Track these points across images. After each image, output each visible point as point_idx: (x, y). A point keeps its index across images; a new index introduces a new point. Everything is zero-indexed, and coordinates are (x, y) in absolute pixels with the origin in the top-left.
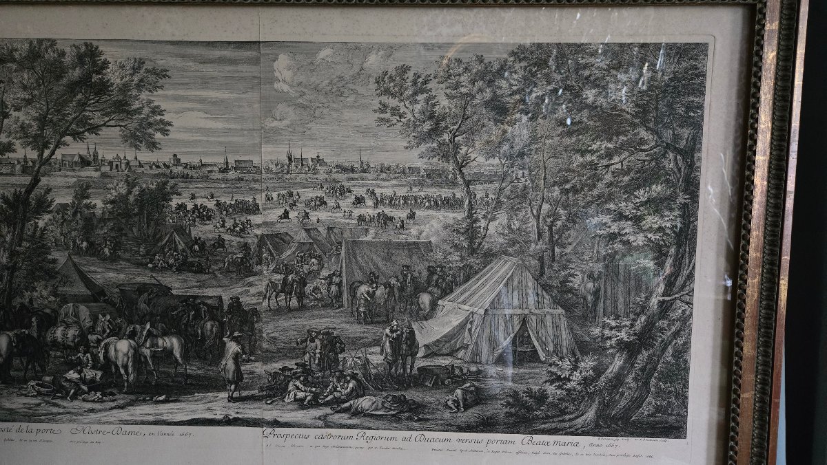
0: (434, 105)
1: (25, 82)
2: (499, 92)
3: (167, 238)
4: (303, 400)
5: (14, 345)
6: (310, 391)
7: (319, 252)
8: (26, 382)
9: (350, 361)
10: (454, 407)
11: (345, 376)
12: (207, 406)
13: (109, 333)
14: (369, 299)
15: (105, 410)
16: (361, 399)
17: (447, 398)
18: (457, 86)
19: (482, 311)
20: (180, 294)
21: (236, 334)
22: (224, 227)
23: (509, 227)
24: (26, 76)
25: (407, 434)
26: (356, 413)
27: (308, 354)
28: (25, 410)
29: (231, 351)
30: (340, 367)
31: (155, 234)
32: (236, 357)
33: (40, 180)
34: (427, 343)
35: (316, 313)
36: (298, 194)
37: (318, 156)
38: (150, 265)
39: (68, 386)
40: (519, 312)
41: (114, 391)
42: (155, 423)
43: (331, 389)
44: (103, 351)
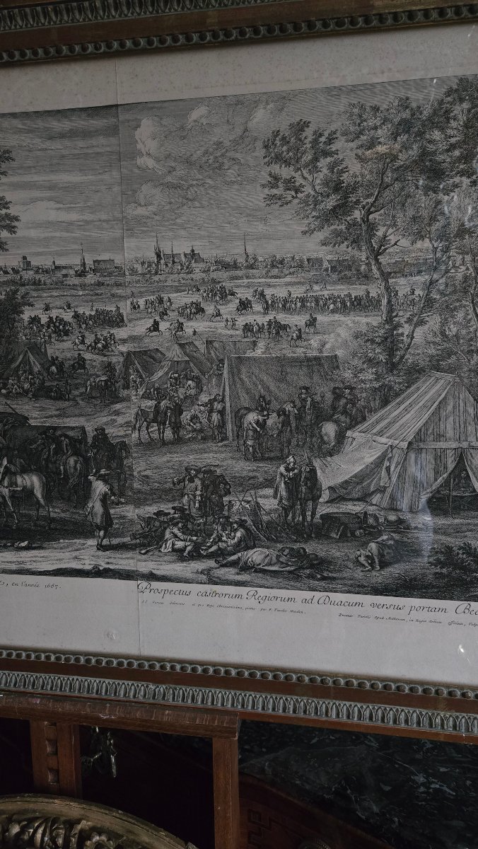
0: (342, 171)
2: (431, 147)
3: (21, 357)
4: (182, 550)
6: (191, 540)
7: (196, 372)
9: (237, 506)
10: (367, 565)
11: (232, 523)
12: (77, 553)
14: (259, 429)
16: (251, 552)
17: (358, 553)
18: (372, 144)
19: (405, 445)
20: (39, 424)
21: (103, 472)
22: (84, 344)
23: (443, 333)
25: (308, 595)
26: (246, 568)
27: (186, 496)
29: (98, 492)
30: (226, 513)
31: (8, 353)
32: (104, 499)
34: (332, 484)
35: (196, 446)
36: (170, 300)
37: (193, 251)
38: (4, 391)
40: (454, 445)
42: (18, 572)
43: (214, 539)
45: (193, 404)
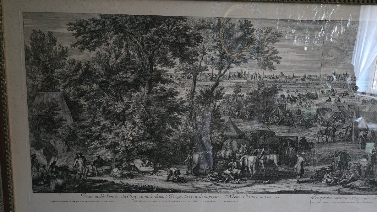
1: (215, 38)
3: (275, 110)
4: (330, 182)
5: (201, 158)
6: (334, 178)
8: (206, 175)
9: (352, 165)
11: (350, 172)
12: (287, 185)
13: (245, 153)
14: (364, 137)
15: (241, 187)
16: (356, 182)
20: (279, 135)
21: (303, 153)
22: (301, 105)
24: (215, 35)
25: (374, 196)
26: (352, 188)
27: (334, 162)
28: (204, 188)
29: (300, 161)
30: (348, 168)
31: (270, 108)
32: (302, 164)
33: (218, 84)
35: (339, 144)
36: (336, 90)
37: (347, 73)
38: (266, 122)
39: (225, 177)
41: (246, 179)
42: (263, 193)
43: (343, 178)
44: (242, 161)
45: (340, 128)
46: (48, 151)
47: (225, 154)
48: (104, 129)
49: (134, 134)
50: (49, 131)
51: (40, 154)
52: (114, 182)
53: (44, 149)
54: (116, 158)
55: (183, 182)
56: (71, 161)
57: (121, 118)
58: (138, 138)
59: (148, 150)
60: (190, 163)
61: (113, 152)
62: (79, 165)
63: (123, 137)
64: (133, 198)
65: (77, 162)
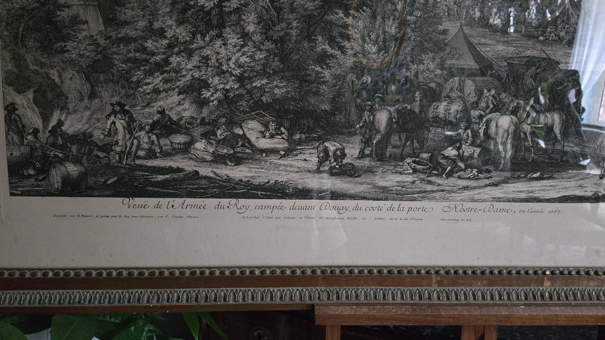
3: (562, 8)
5: (394, 120)
8: (402, 159)
12: (580, 182)
13: (492, 109)
15: (480, 187)
28: (400, 188)
31: (551, 4)
38: (541, 38)
39: (445, 163)
41: (491, 168)
42: (526, 200)
44: (484, 127)
46: (44, 96)
47: (447, 110)
48: (176, 46)
49: (243, 59)
50: (47, 48)
51: (25, 103)
52: (197, 172)
53: (34, 92)
54: (202, 116)
55: (351, 176)
56: (98, 120)
57: (215, 21)
58: (252, 71)
59: (275, 100)
60: (368, 131)
61: (195, 102)
62: (116, 132)
63: (218, 68)
64: (240, 211)
65: (114, 123)
